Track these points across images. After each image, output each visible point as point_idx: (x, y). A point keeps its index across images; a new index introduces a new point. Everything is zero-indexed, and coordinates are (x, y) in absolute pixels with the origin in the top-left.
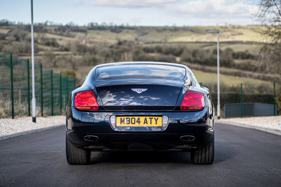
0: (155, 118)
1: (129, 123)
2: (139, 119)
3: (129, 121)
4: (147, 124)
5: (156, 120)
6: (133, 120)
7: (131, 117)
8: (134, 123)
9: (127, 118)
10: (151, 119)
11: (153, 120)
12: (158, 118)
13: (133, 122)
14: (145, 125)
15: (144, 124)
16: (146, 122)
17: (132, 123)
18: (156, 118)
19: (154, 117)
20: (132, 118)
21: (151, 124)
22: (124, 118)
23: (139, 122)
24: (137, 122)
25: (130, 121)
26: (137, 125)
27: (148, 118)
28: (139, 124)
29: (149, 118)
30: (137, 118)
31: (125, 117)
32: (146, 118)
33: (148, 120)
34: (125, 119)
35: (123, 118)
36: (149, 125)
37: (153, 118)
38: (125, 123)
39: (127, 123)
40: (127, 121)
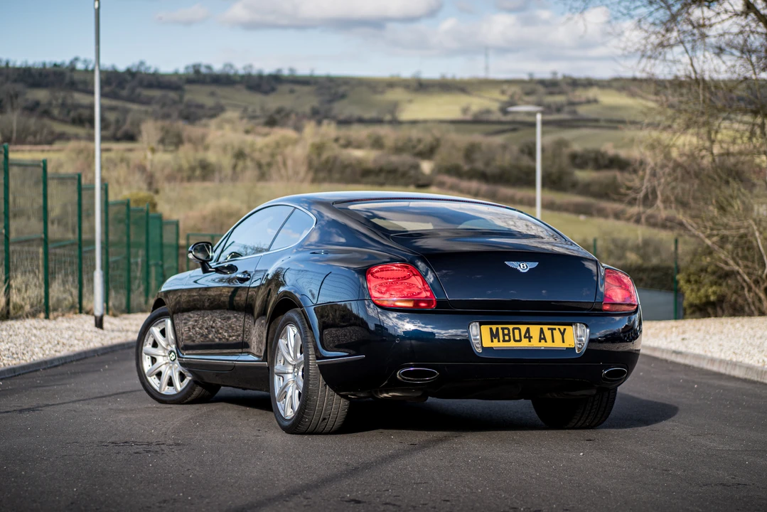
0: (559, 329)
1: (509, 341)
2: (528, 330)
3: (508, 335)
4: (546, 342)
5: (563, 334)
6: (517, 332)
7: (511, 327)
8: (520, 340)
9: (503, 329)
10: (552, 330)
11: (557, 334)
12: (565, 329)
13: (517, 338)
14: (543, 345)
15: (540, 341)
16: (542, 338)
17: (515, 341)
18: (562, 328)
19: (557, 327)
20: (514, 329)
21: (553, 342)
22: (497, 329)
23: (530, 338)
24: (525, 337)
25: (511, 335)
26: (525, 344)
27: (545, 328)
28: (530, 341)
29: (549, 329)
30: (523, 328)
31: (499, 326)
32: (541, 329)
33: (548, 334)
34: (500, 331)
35: (494, 327)
36: (549, 344)
37: (555, 329)
38: (501, 338)
39: (504, 341)
40: (504, 335)
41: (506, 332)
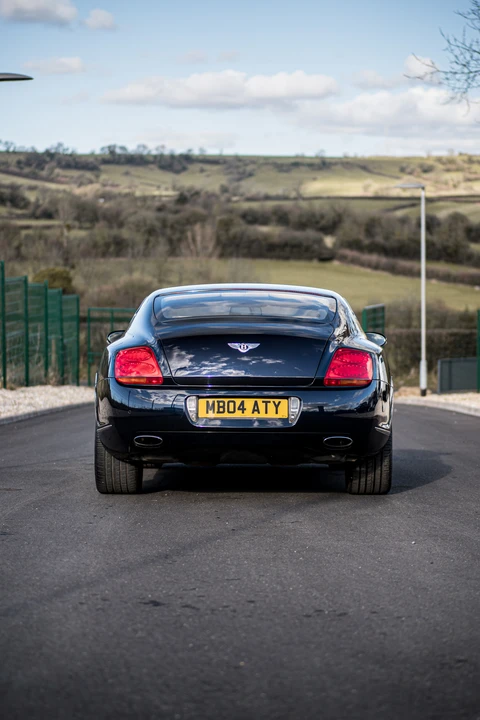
1: (223, 412)
3: (223, 407)
6: (231, 404)
7: (226, 400)
8: (234, 412)
9: (219, 402)
13: (231, 409)
17: (229, 412)
20: (229, 402)
22: (214, 402)
24: (239, 409)
25: (226, 407)
30: (238, 401)
31: (216, 400)
32: (256, 402)
34: (216, 404)
35: (212, 401)
38: (216, 410)
39: (219, 412)
40: (219, 407)
41: (221, 404)
